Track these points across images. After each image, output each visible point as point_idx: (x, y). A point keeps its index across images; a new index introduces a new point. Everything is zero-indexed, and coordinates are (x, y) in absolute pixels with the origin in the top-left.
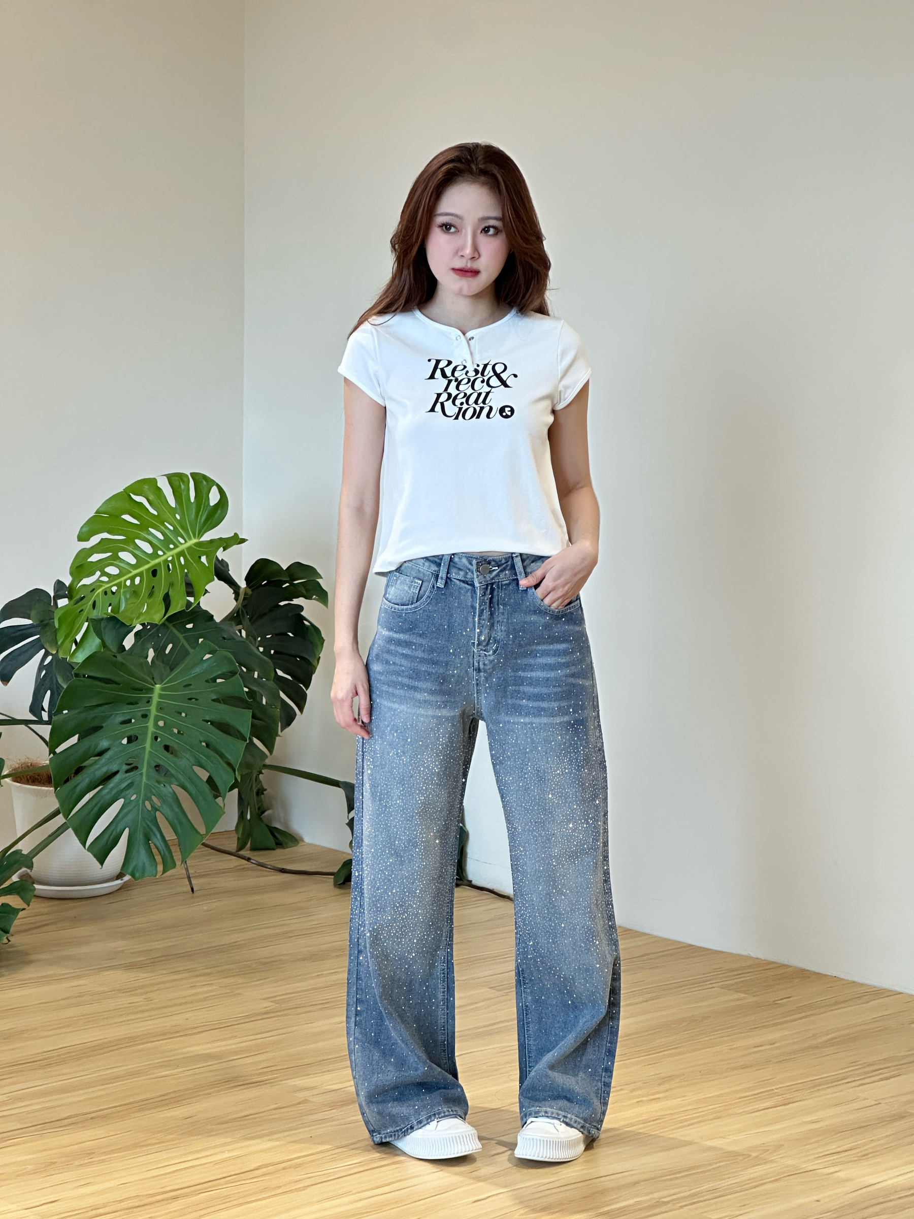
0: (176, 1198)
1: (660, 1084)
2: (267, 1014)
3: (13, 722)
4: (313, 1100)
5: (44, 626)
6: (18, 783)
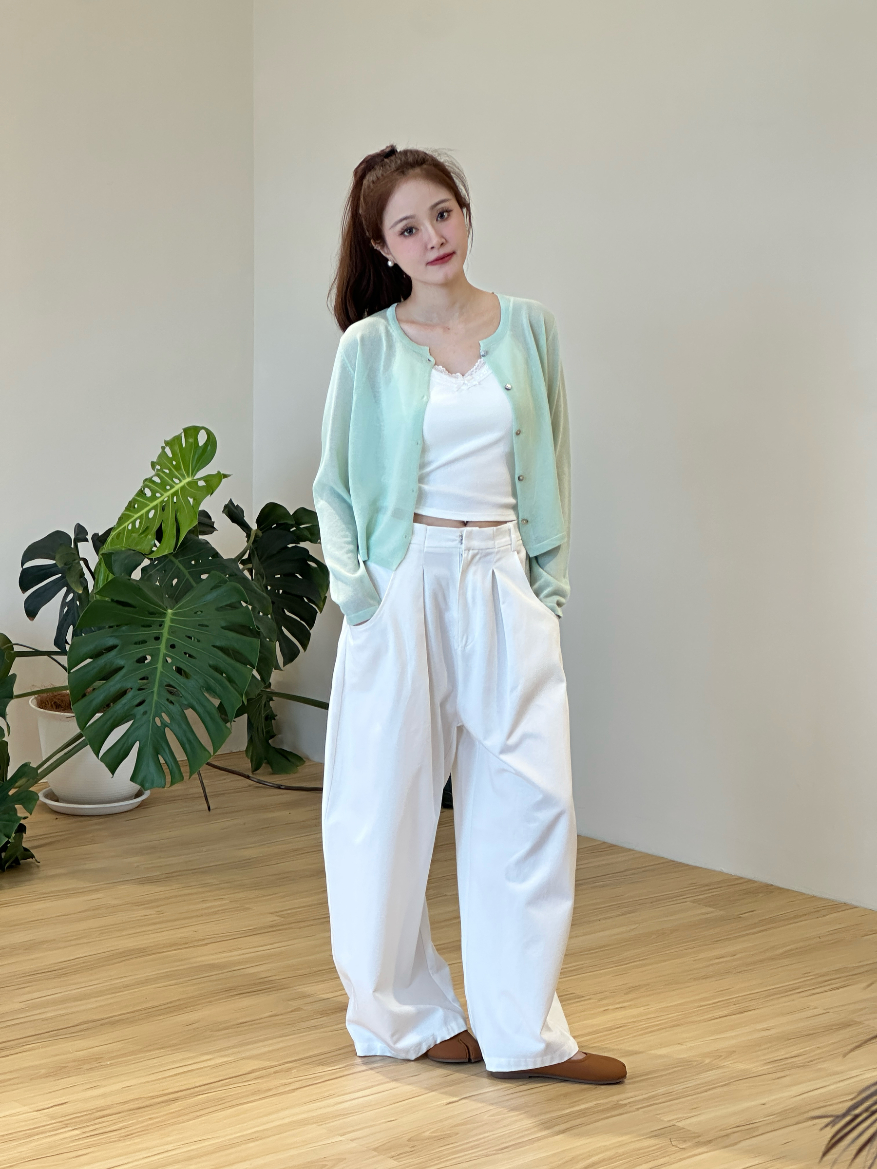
0: (174, 1100)
1: (625, 994)
3: (36, 653)
4: (305, 1008)
5: (69, 568)
6: (42, 708)
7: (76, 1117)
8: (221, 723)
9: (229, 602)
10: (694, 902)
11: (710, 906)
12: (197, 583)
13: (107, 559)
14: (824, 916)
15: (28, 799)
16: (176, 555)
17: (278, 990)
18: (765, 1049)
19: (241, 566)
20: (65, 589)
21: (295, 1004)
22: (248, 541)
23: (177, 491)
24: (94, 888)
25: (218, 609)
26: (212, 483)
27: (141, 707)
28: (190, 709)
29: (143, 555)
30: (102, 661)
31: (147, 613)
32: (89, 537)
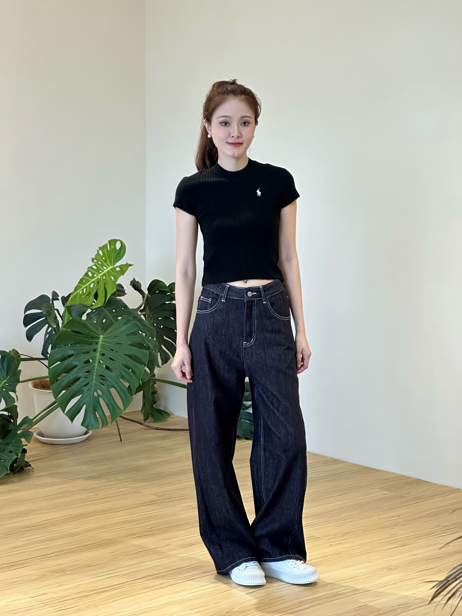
0: (103, 592)
1: (342, 536)
2: (153, 502)
3: (32, 359)
4: (173, 544)
5: (49, 314)
6: (36, 388)
7: (52, 601)
8: (129, 395)
9: (132, 331)
10: (379, 489)
11: (387, 490)
12: (116, 321)
13: (69, 309)
14: (447, 495)
15: (27, 435)
16: (105, 307)
17: (158, 535)
18: (416, 565)
19: (139, 313)
20: (47, 325)
21: (167, 542)
22: (143, 300)
23: (105, 274)
24: (62, 482)
25: (127, 335)
26: (124, 269)
27: (86, 387)
28: (113, 388)
29: (88, 307)
30: (66, 362)
31: (90, 337)
32: (60, 298)
